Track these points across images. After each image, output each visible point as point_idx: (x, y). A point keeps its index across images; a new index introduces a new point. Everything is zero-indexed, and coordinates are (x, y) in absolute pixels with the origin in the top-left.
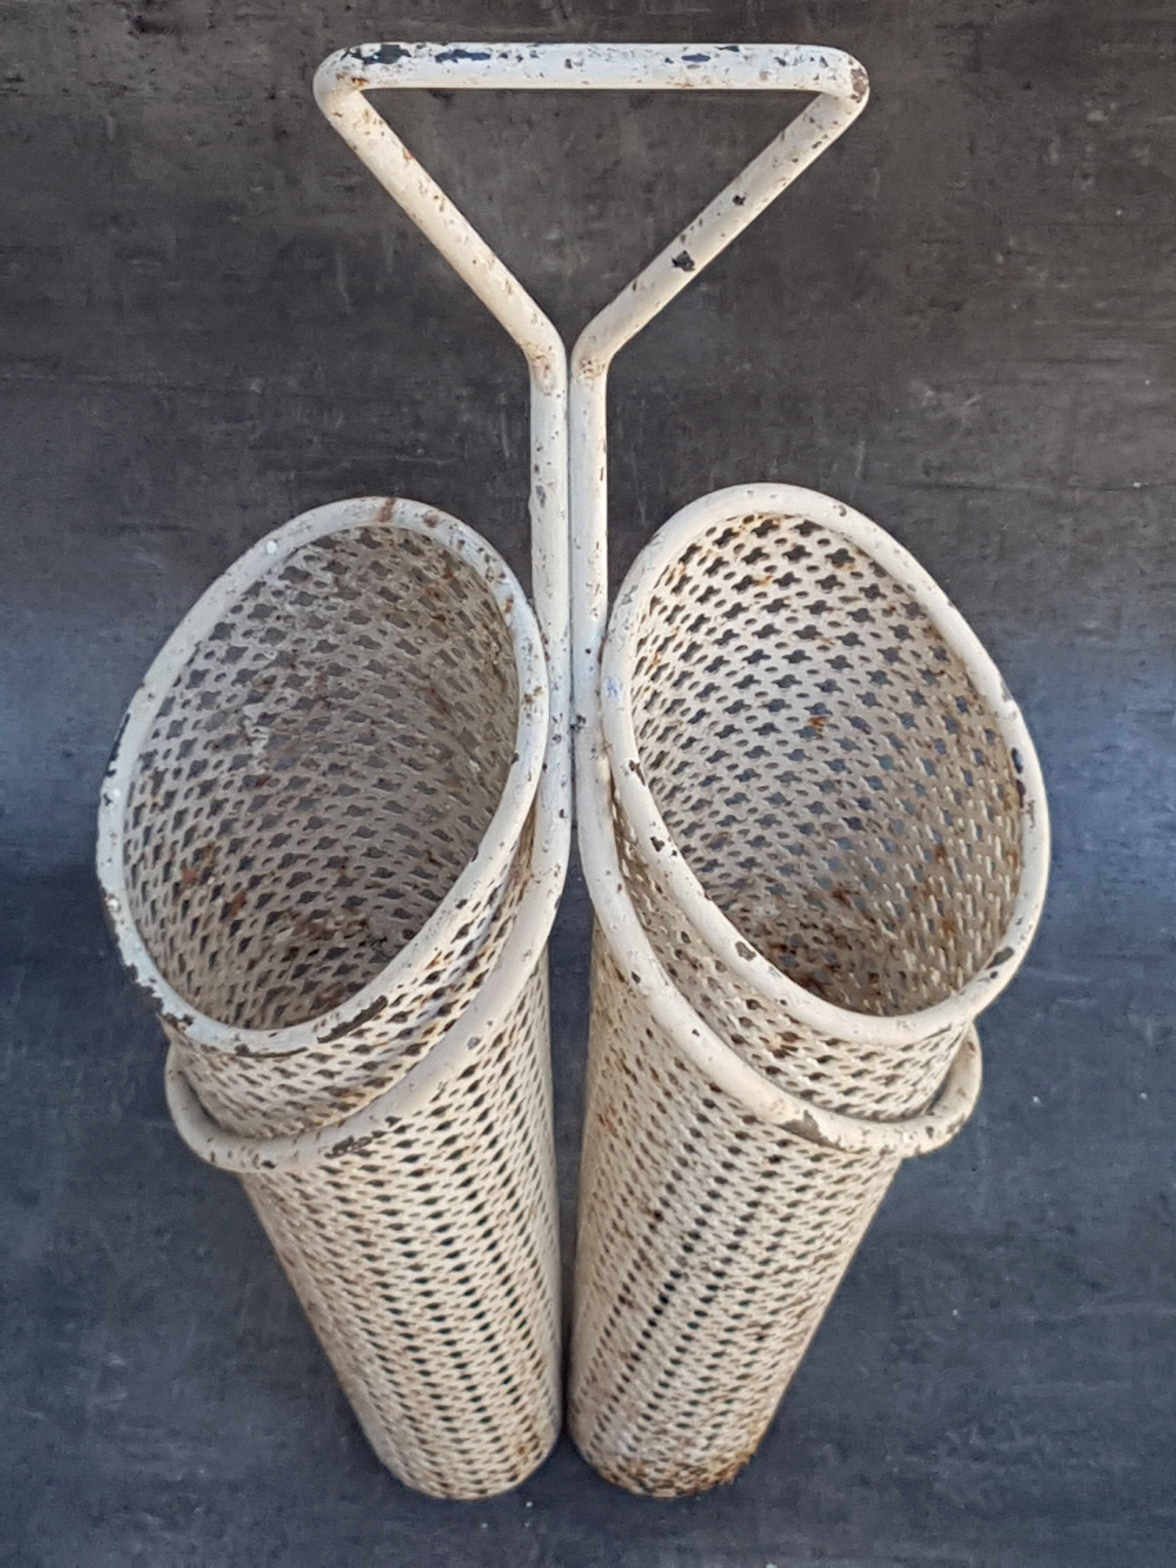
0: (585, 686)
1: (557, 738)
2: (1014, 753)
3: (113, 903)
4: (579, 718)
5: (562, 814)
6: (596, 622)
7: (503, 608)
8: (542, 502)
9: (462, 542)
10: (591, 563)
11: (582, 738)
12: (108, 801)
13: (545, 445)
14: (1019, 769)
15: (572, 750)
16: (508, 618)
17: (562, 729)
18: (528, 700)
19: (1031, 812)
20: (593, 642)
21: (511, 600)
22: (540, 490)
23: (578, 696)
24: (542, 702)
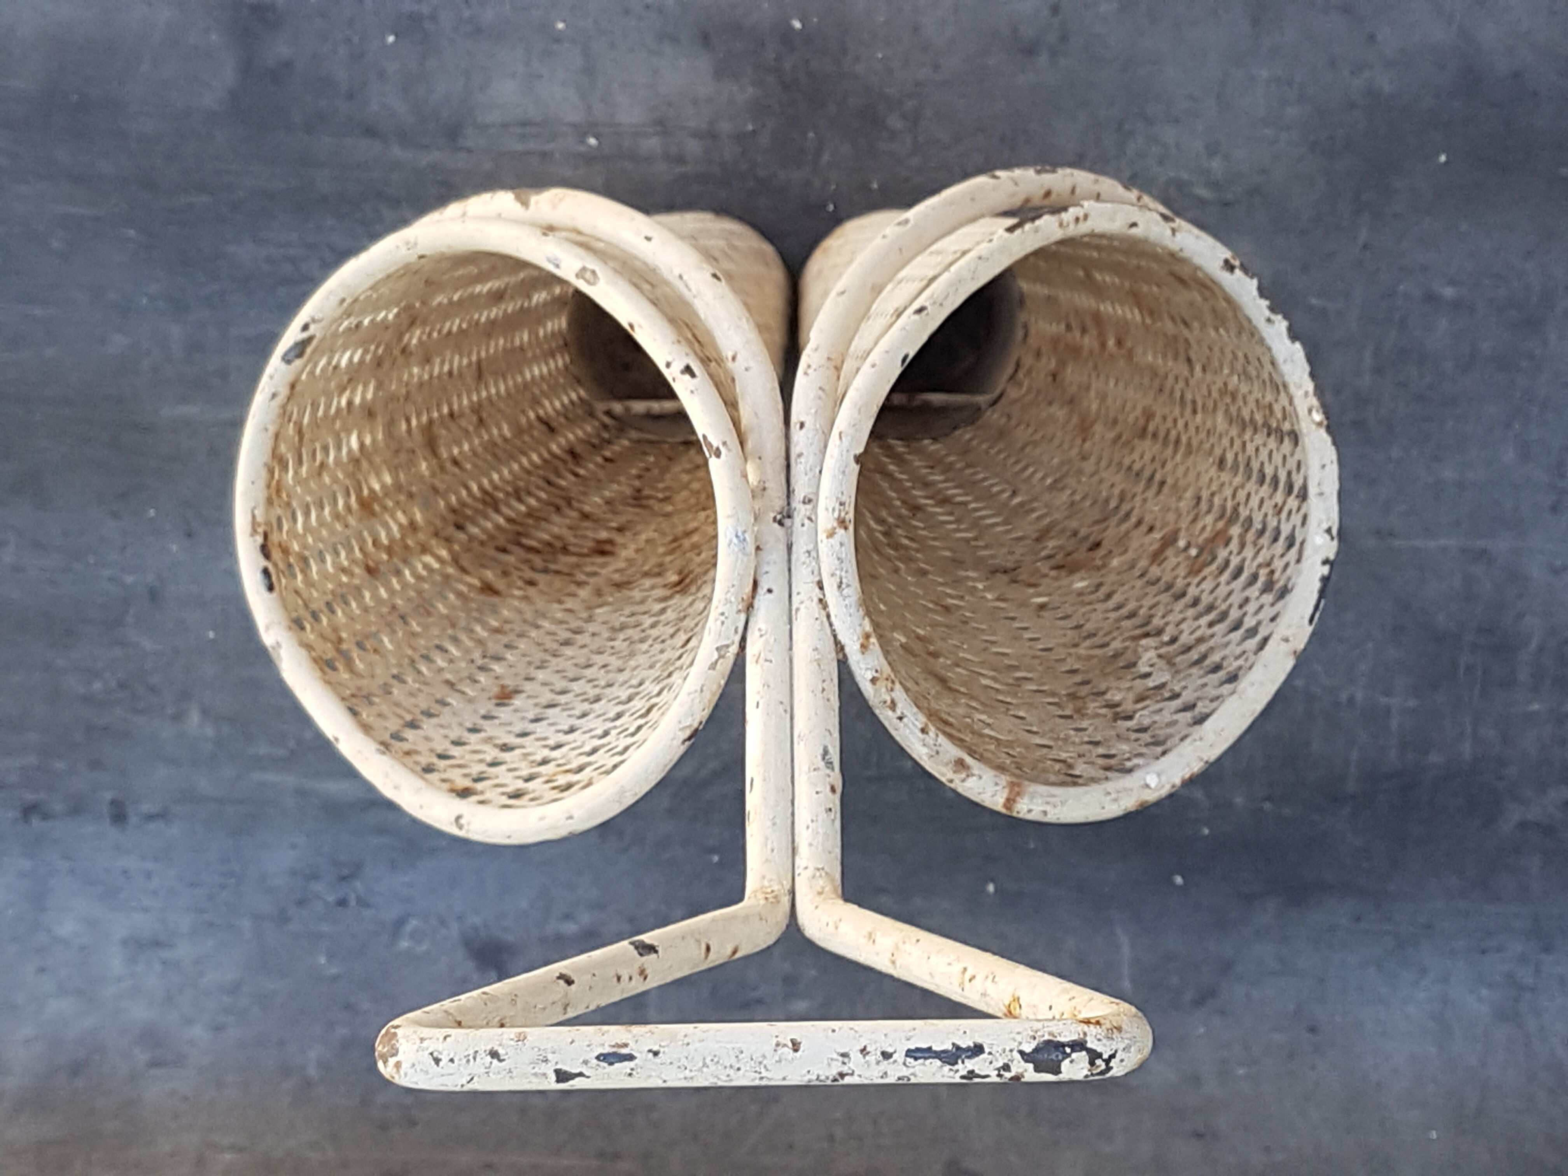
0: (775, 556)
1: (807, 501)
2: (271, 588)
3: (1318, 417)
4: (781, 523)
5: (802, 425)
6: (761, 621)
7: (873, 640)
8: (826, 752)
9: (923, 731)
10: (767, 685)
11: (779, 503)
12: (1329, 531)
13: (823, 815)
14: (266, 572)
15: (789, 493)
16: (868, 627)
17: (801, 511)
18: (842, 523)
19: (254, 524)
20: (763, 601)
21: (864, 647)
22: (829, 764)
23: (783, 548)
24: (825, 519)
